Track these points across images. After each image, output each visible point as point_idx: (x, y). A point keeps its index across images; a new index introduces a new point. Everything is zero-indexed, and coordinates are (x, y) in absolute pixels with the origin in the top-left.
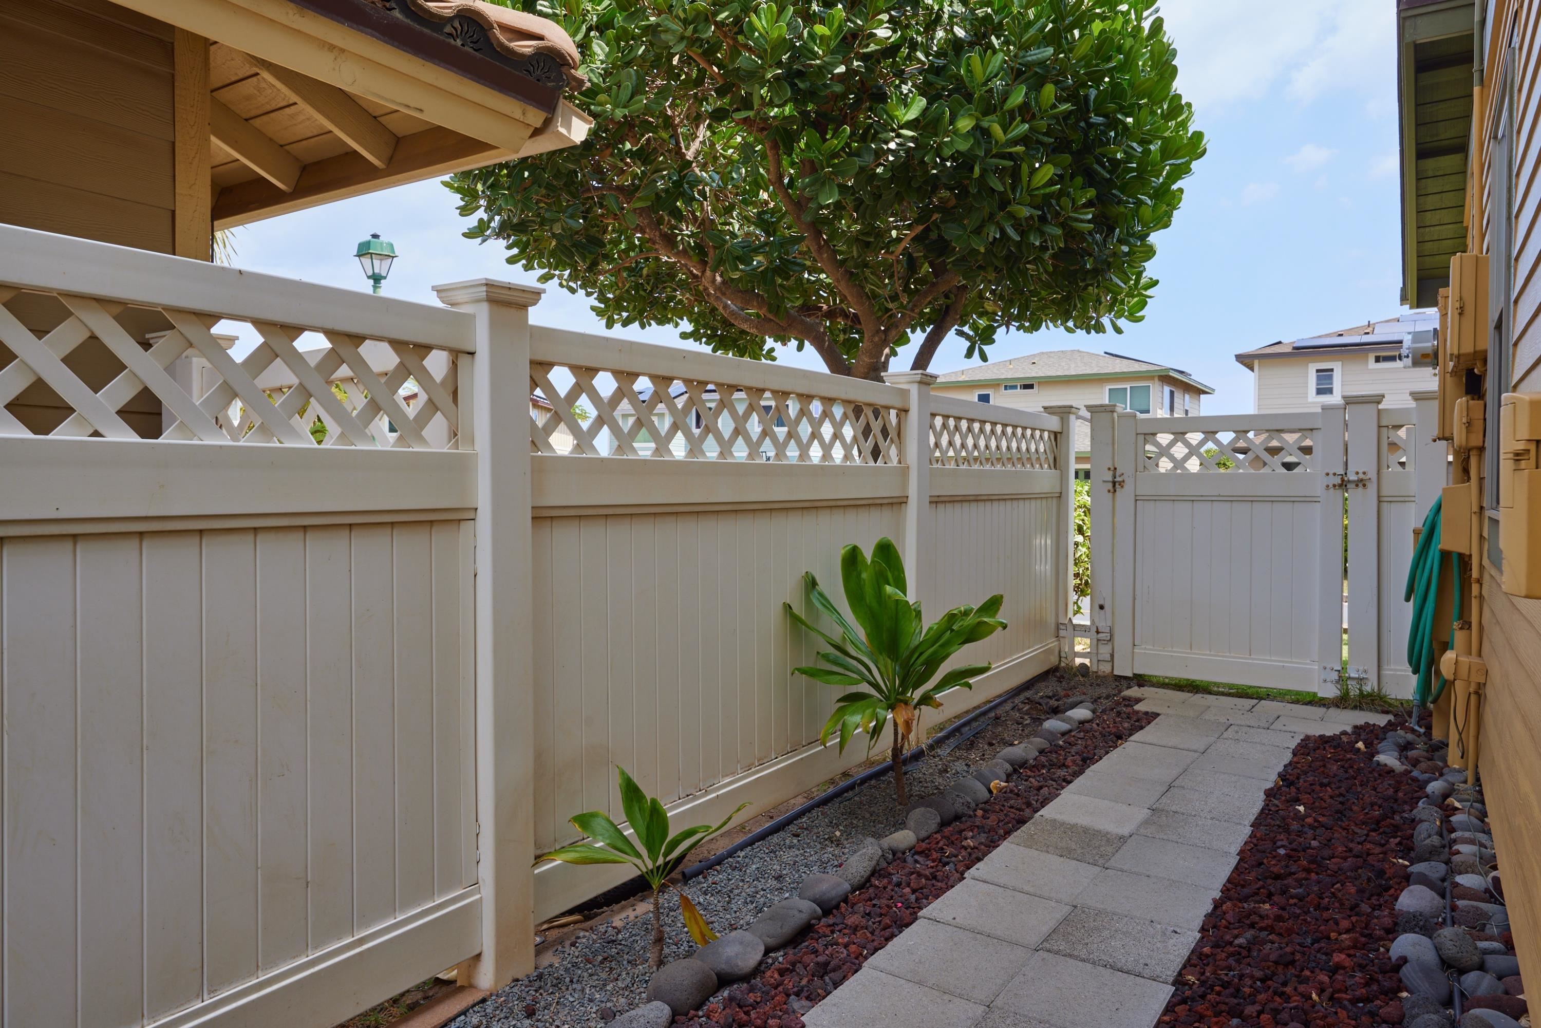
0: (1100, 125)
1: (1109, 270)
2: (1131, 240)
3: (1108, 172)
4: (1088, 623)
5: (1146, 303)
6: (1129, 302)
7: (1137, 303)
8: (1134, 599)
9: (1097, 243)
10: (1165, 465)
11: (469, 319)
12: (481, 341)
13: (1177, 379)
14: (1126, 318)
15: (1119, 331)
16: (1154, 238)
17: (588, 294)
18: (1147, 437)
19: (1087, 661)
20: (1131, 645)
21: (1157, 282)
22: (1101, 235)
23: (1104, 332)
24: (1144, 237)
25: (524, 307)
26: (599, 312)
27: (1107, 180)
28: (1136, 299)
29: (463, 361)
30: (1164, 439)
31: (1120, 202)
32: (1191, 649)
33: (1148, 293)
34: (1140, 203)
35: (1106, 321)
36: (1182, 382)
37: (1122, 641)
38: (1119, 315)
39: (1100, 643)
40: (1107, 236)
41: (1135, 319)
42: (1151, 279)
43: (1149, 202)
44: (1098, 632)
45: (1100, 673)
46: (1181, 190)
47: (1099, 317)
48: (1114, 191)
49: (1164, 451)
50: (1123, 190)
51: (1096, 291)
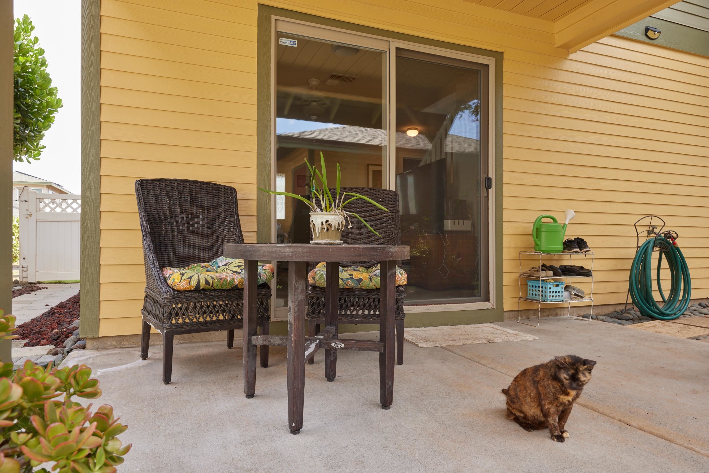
0: (23, 92)
1: (26, 140)
2: (35, 132)
3: (26, 107)
4: (19, 265)
5: (40, 154)
6: (34, 152)
7: (37, 154)
8: (36, 255)
9: (21, 130)
10: (47, 210)
13: (56, 188)
14: (32, 158)
15: (29, 162)
16: (44, 132)
18: (40, 200)
19: (18, 279)
20: (35, 271)
21: (45, 147)
22: (23, 128)
23: (23, 162)
24: (40, 132)
27: (26, 110)
28: (37, 152)
30: (47, 201)
31: (30, 118)
32: (58, 270)
33: (42, 150)
34: (38, 120)
35: (24, 157)
36: (58, 189)
37: (31, 270)
38: (30, 156)
39: (23, 271)
40: (25, 128)
41: (35, 158)
42: (43, 145)
43: (42, 121)
44: (23, 267)
45: (23, 282)
46: (54, 117)
47: (21, 156)
48: (28, 114)
49: (47, 205)
50: (32, 114)
51: (21, 147)
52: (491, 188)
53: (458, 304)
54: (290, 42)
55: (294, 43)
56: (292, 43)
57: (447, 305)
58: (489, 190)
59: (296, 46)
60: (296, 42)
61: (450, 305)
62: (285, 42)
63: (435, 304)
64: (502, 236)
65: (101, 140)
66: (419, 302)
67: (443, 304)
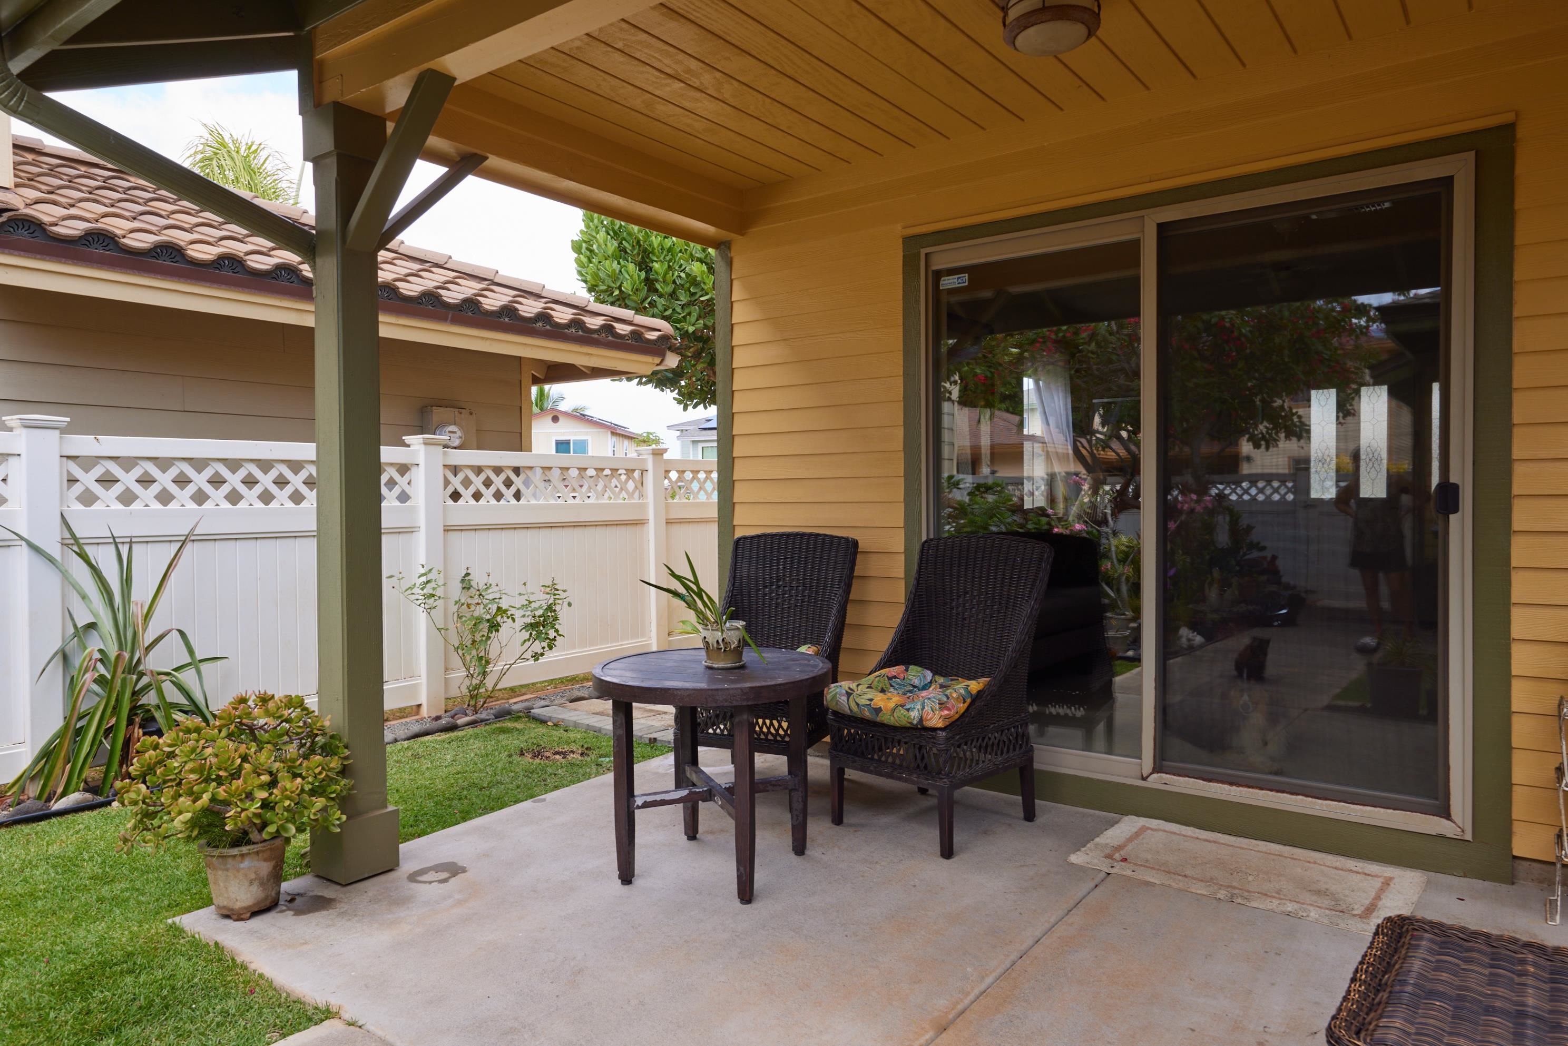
11: (645, 460)
12: (650, 466)
17: (672, 391)
25: (662, 454)
26: (679, 402)
29: (645, 473)
52: (1456, 510)
53: (1336, 803)
54: (956, 280)
55: (962, 281)
56: (960, 281)
57: (1300, 797)
58: (1452, 517)
59: (967, 284)
60: (967, 278)
61: (1310, 799)
62: (949, 282)
63: (1261, 789)
64: (1509, 645)
65: (734, 458)
66: (1229, 775)
67: (1287, 793)
